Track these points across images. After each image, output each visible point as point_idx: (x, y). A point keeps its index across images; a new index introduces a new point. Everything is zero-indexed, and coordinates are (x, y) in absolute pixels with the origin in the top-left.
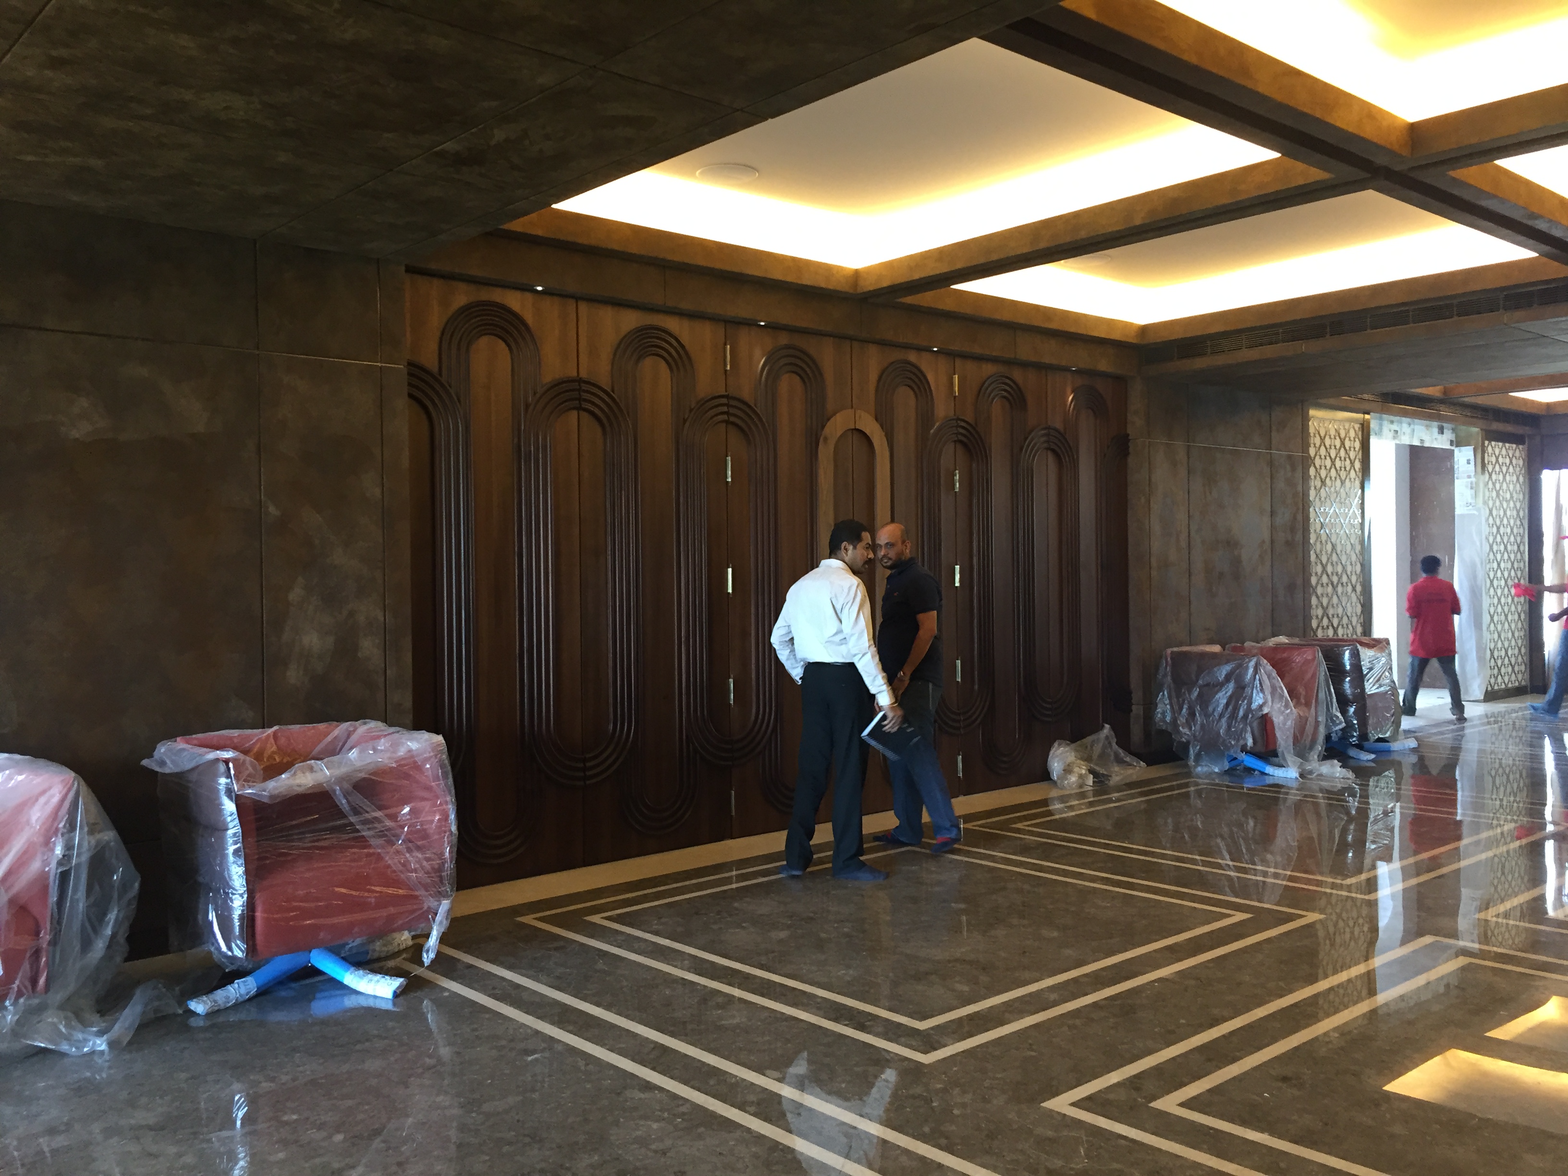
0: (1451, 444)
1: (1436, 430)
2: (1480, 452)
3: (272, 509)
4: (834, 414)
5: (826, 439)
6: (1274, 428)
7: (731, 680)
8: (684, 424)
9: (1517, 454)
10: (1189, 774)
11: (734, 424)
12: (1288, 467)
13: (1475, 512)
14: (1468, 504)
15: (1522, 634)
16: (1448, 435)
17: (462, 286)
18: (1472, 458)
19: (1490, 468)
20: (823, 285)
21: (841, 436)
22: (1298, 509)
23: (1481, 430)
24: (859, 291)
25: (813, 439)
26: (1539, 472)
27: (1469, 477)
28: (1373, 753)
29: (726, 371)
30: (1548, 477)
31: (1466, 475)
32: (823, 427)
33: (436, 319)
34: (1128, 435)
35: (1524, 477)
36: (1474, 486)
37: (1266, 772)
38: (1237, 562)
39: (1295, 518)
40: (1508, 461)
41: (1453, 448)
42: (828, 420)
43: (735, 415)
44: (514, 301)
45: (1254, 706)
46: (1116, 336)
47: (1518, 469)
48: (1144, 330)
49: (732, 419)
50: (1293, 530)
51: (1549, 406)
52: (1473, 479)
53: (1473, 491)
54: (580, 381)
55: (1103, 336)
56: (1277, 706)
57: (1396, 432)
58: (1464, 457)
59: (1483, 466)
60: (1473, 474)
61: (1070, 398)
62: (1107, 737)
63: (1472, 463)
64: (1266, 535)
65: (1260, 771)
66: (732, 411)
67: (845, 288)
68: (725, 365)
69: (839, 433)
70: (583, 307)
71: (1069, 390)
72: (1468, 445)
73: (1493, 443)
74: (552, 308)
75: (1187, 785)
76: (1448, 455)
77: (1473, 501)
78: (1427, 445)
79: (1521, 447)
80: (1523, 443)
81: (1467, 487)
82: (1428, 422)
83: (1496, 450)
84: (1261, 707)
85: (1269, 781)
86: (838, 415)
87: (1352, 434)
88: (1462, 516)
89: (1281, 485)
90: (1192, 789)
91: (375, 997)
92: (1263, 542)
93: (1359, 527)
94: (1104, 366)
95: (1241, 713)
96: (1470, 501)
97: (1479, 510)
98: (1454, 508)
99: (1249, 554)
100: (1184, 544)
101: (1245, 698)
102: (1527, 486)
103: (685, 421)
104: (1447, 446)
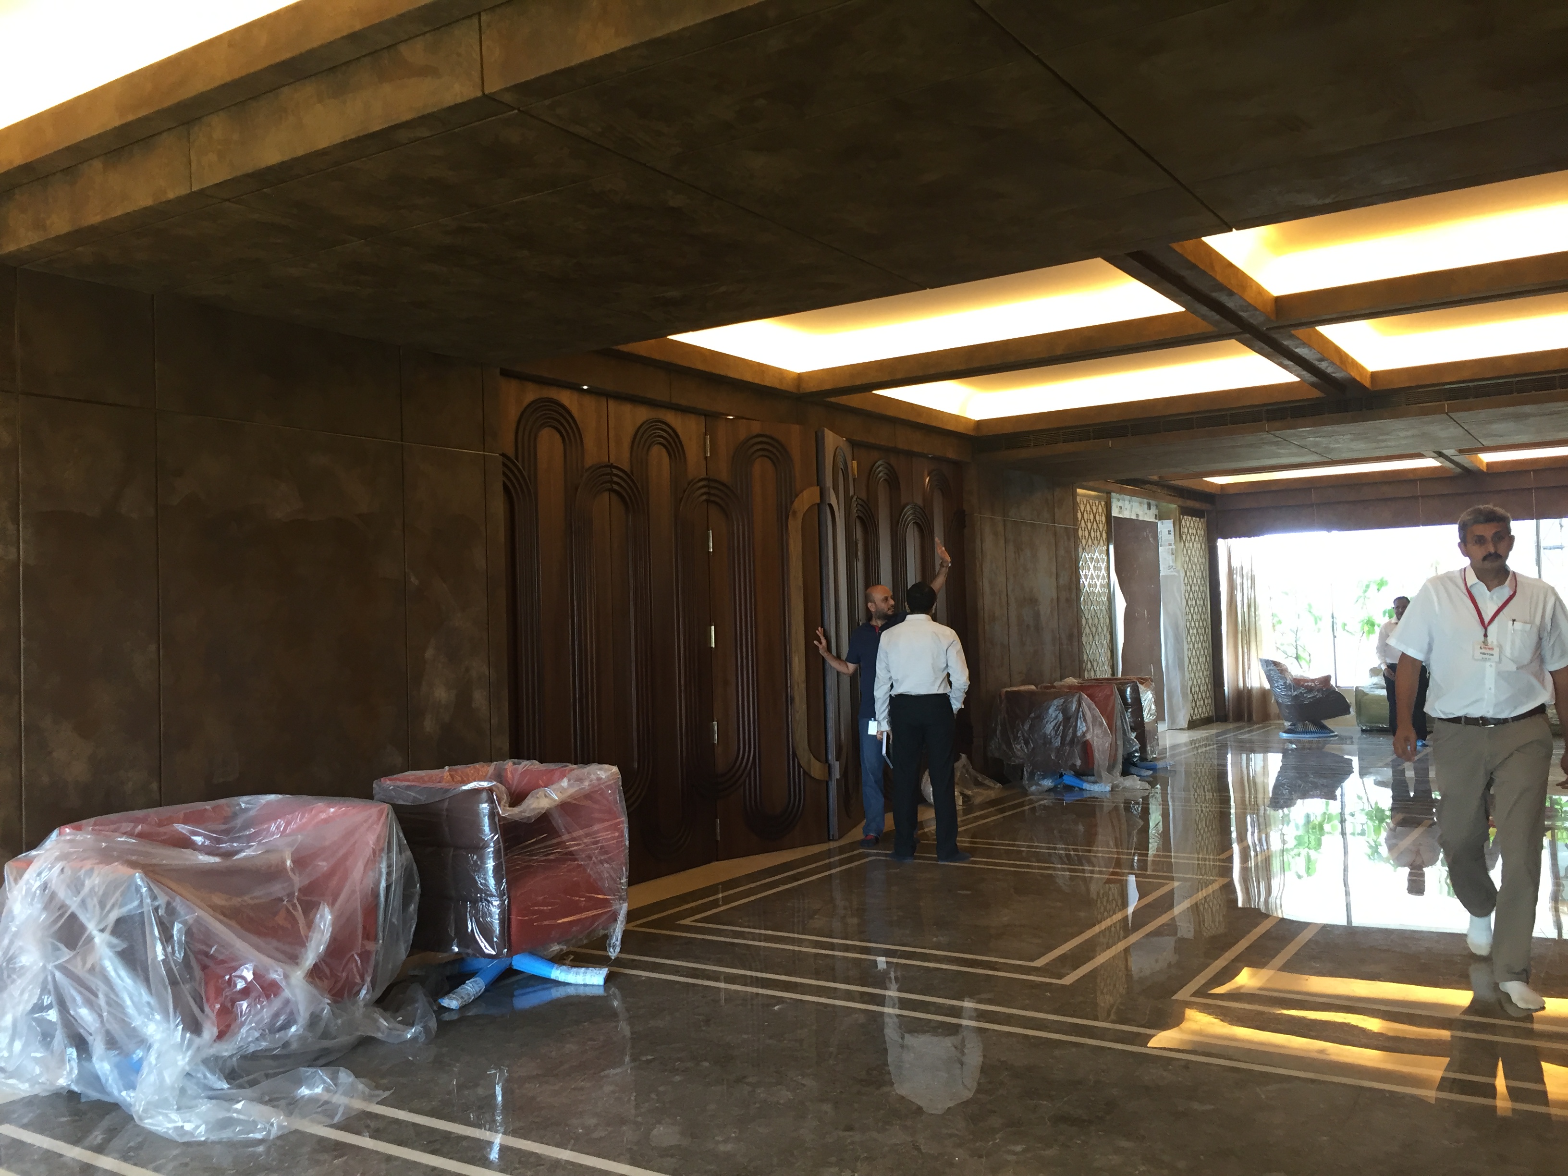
0: (1156, 519)
1: (1146, 506)
2: (1178, 525)
3: (413, 579)
4: (802, 491)
5: (795, 513)
6: (1056, 505)
7: (715, 723)
8: (680, 502)
9: (1200, 526)
10: (1025, 793)
11: (714, 502)
12: (1065, 538)
13: (1176, 574)
14: (1170, 568)
15: (1208, 673)
16: (1154, 511)
17: (530, 386)
18: (1172, 529)
19: (1184, 537)
20: (778, 386)
21: (807, 510)
22: (1072, 573)
23: (1179, 506)
24: (802, 391)
25: (784, 513)
26: (1215, 542)
27: (1170, 545)
28: (1150, 769)
29: (706, 458)
30: (1221, 544)
31: (1167, 543)
32: (792, 503)
33: (513, 413)
34: (964, 511)
35: (1205, 545)
36: (1174, 552)
37: (1084, 788)
38: (1037, 616)
39: (1071, 579)
40: (1194, 532)
41: (1157, 521)
42: (797, 496)
43: (714, 495)
44: (566, 398)
45: (1079, 734)
46: (960, 429)
47: (1201, 538)
48: (980, 424)
49: (712, 498)
50: (1070, 589)
51: (1222, 486)
52: (1174, 547)
53: (1174, 556)
54: (612, 466)
55: (952, 429)
56: (1098, 731)
57: (1121, 508)
58: (1165, 528)
59: (1181, 537)
60: (1173, 542)
61: (927, 480)
62: (964, 766)
63: (1172, 533)
64: (1055, 596)
65: (1079, 788)
66: (713, 491)
67: (791, 388)
68: (705, 452)
69: (806, 508)
70: (612, 404)
71: (926, 473)
72: (1170, 519)
73: (1185, 517)
74: (590, 403)
75: (1022, 805)
76: (1152, 528)
77: (1174, 565)
78: (1141, 518)
79: (1202, 520)
80: (1203, 517)
81: (1169, 553)
82: (1141, 500)
83: (1188, 521)
84: (1084, 734)
85: (1086, 795)
86: (805, 492)
87: (1100, 510)
88: (1166, 577)
89: (1062, 552)
90: (1027, 808)
91: (585, 985)
92: (1052, 599)
93: (1106, 586)
94: (951, 454)
95: (1068, 739)
96: (1171, 564)
97: (1178, 572)
98: (1159, 570)
99: (1045, 609)
100: (1004, 600)
101: (1070, 727)
102: (1207, 551)
103: (681, 500)
104: (1153, 520)
